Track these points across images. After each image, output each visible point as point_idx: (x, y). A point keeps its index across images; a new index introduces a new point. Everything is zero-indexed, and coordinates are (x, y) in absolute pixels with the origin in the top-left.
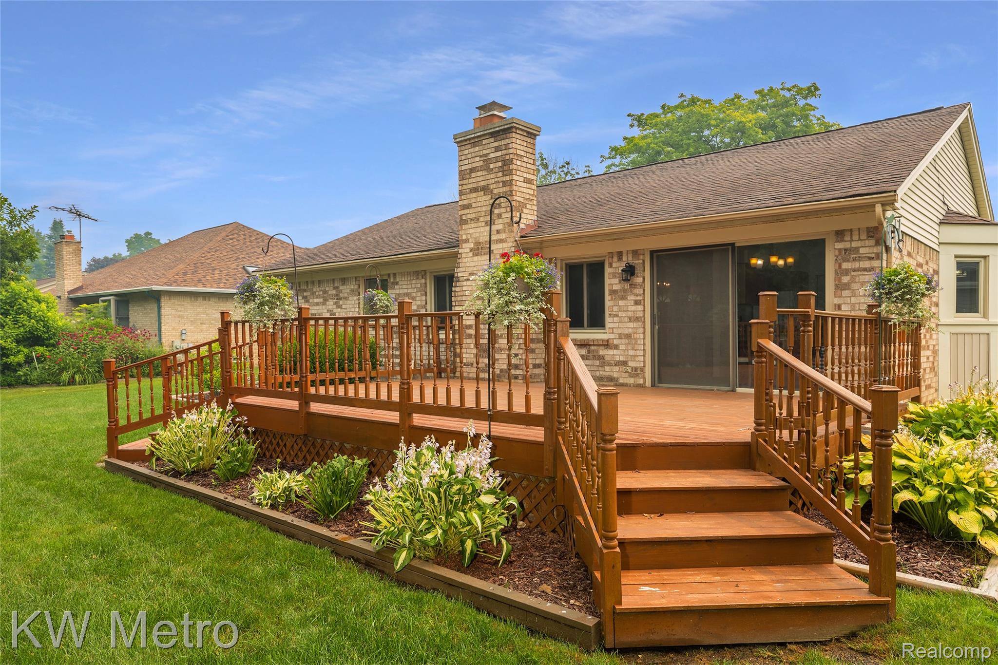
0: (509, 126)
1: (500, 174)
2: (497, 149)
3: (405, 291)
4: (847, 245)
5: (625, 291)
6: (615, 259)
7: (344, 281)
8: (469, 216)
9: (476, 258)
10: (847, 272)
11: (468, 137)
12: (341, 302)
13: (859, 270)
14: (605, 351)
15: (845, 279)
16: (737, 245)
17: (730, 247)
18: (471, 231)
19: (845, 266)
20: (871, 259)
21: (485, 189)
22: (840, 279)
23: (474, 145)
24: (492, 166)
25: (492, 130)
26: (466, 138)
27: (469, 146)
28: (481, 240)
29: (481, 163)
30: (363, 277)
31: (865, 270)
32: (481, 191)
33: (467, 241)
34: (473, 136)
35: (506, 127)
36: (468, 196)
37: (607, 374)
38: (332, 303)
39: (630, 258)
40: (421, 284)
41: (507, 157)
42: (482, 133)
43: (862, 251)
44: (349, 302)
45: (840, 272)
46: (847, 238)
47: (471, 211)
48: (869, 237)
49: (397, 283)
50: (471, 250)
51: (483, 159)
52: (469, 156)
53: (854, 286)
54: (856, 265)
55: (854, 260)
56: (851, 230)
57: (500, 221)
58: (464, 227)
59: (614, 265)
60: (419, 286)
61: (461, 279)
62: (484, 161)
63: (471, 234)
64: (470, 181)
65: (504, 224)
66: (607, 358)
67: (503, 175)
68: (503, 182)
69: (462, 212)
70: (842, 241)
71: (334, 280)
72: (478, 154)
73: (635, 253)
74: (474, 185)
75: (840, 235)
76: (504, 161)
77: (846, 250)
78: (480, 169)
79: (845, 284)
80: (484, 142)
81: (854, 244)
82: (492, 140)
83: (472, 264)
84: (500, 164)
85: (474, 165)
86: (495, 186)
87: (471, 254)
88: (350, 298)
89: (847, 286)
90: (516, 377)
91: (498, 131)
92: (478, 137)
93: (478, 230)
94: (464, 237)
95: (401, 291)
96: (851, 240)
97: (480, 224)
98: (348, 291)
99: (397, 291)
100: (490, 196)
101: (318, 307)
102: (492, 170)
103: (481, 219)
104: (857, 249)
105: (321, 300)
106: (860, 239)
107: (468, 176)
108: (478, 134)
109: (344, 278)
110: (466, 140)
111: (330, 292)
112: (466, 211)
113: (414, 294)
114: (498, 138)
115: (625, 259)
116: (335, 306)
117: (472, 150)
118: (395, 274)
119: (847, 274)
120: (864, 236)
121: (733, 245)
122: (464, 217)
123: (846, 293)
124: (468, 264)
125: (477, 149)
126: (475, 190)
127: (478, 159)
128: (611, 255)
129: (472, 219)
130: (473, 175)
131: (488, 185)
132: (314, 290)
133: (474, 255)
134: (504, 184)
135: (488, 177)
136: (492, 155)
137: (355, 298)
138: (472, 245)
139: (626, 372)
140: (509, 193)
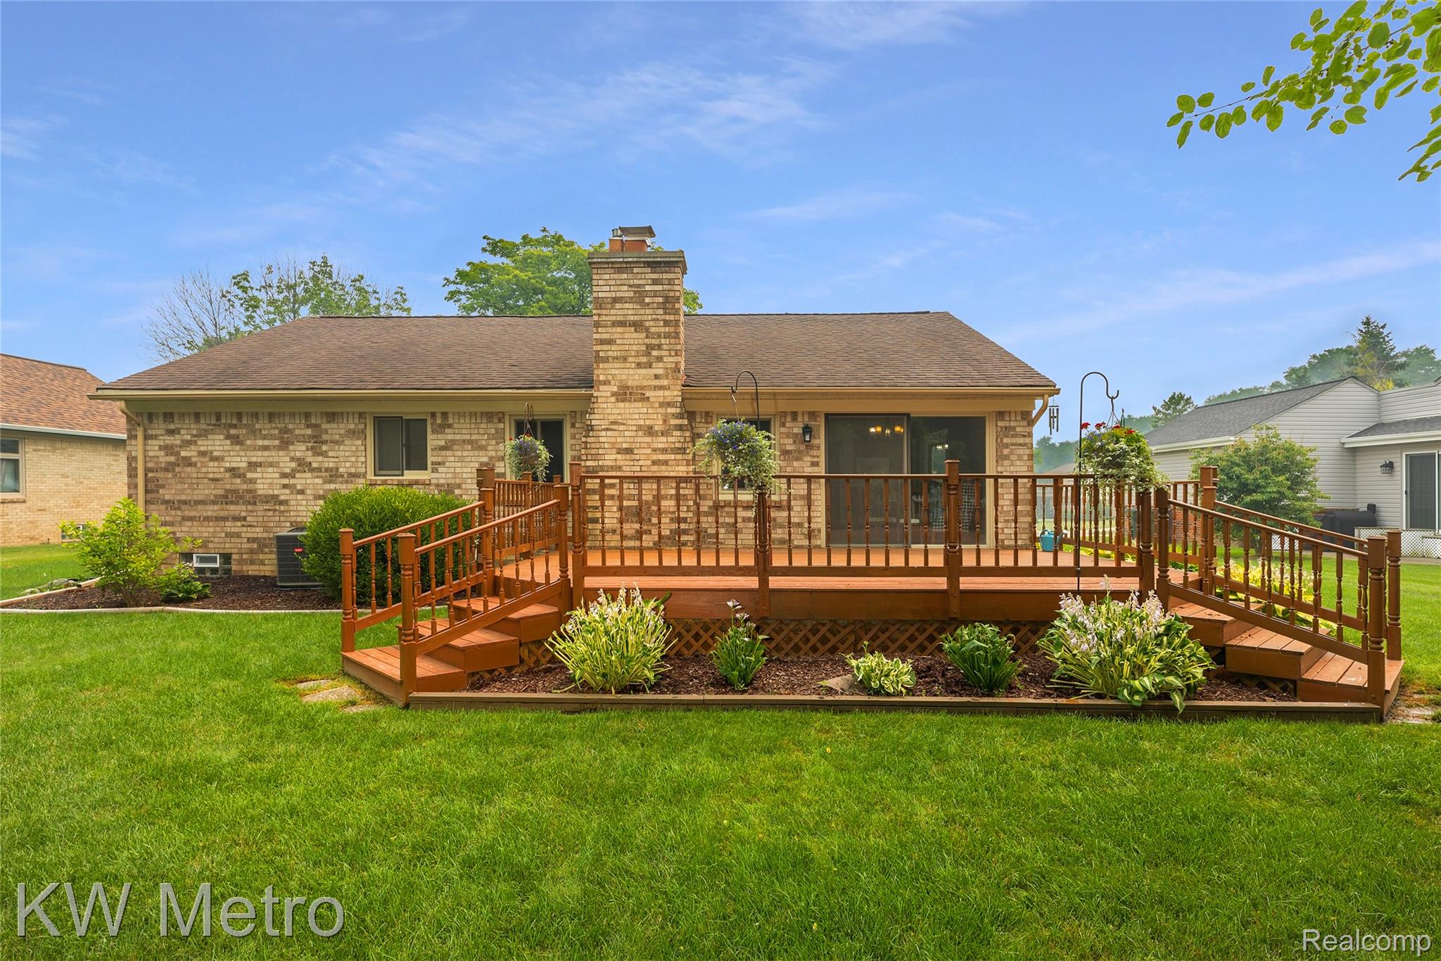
0: (676, 259)
1: (661, 311)
2: (655, 282)
3: (467, 437)
4: (1007, 424)
5: (800, 452)
6: (789, 419)
7: (332, 417)
8: (610, 354)
9: (621, 405)
10: (1007, 446)
11: (613, 260)
12: (324, 448)
13: (1015, 444)
14: (777, 512)
15: (1006, 451)
16: (912, 415)
17: (905, 417)
18: (613, 372)
19: (1006, 440)
20: (1024, 436)
21: (638, 326)
22: (1002, 452)
23: (620, 270)
24: (647, 300)
25: (652, 260)
26: (609, 260)
27: (612, 271)
28: (630, 383)
29: (632, 294)
30: (371, 413)
31: (1020, 445)
32: (630, 326)
33: (606, 383)
34: (621, 260)
35: (672, 259)
36: (609, 330)
37: (780, 536)
38: (303, 448)
39: (806, 419)
40: (496, 429)
41: (672, 294)
42: (635, 259)
43: (1018, 429)
44: (342, 448)
45: (1000, 446)
46: (1007, 418)
47: (614, 348)
48: (1023, 419)
49: (450, 426)
50: (613, 394)
51: (633, 289)
52: (612, 282)
53: (1013, 457)
54: (1014, 440)
55: (1012, 436)
56: (1010, 412)
57: (661, 365)
58: (601, 365)
59: (788, 425)
60: (493, 431)
61: (595, 428)
62: (635, 292)
63: (614, 376)
64: (613, 312)
65: (667, 369)
66: (778, 520)
67: (665, 314)
68: (665, 321)
69: (599, 348)
70: (1003, 420)
71: (307, 415)
72: (627, 282)
73: (812, 415)
74: (621, 318)
75: (1001, 415)
76: (667, 298)
77: (1006, 428)
78: (631, 300)
79: (1006, 455)
80: (635, 270)
81: (1012, 424)
82: (649, 270)
83: (615, 411)
84: (660, 300)
85: (619, 294)
86: (652, 323)
87: (613, 399)
88: (347, 443)
89: (1007, 457)
90: (685, 544)
91: (660, 262)
92: (627, 262)
93: (626, 371)
94: (602, 378)
95: (458, 437)
96: (1010, 420)
97: (628, 365)
98: (343, 432)
99: (450, 437)
100: (645, 334)
101: (266, 453)
102: (648, 304)
103: (631, 359)
104: (1014, 428)
105: (277, 442)
106: (1016, 420)
107: (609, 306)
108: (629, 260)
109: (334, 413)
110: (608, 263)
111: (297, 432)
112: (605, 347)
113: (484, 442)
114: (658, 270)
115: (800, 419)
116: (310, 453)
117: (616, 276)
118: (445, 415)
119: (1007, 448)
120: (1019, 418)
121: (908, 415)
122: (601, 354)
123: (1006, 463)
124: (609, 411)
125: (625, 276)
126: (622, 324)
127: (626, 288)
128: (784, 414)
129: (614, 358)
130: (618, 306)
131: (641, 321)
132: (257, 426)
133: (617, 400)
134: (666, 323)
135: (642, 312)
136: (648, 288)
137: (359, 442)
138: (615, 389)
139: (802, 534)
140: (673, 334)
